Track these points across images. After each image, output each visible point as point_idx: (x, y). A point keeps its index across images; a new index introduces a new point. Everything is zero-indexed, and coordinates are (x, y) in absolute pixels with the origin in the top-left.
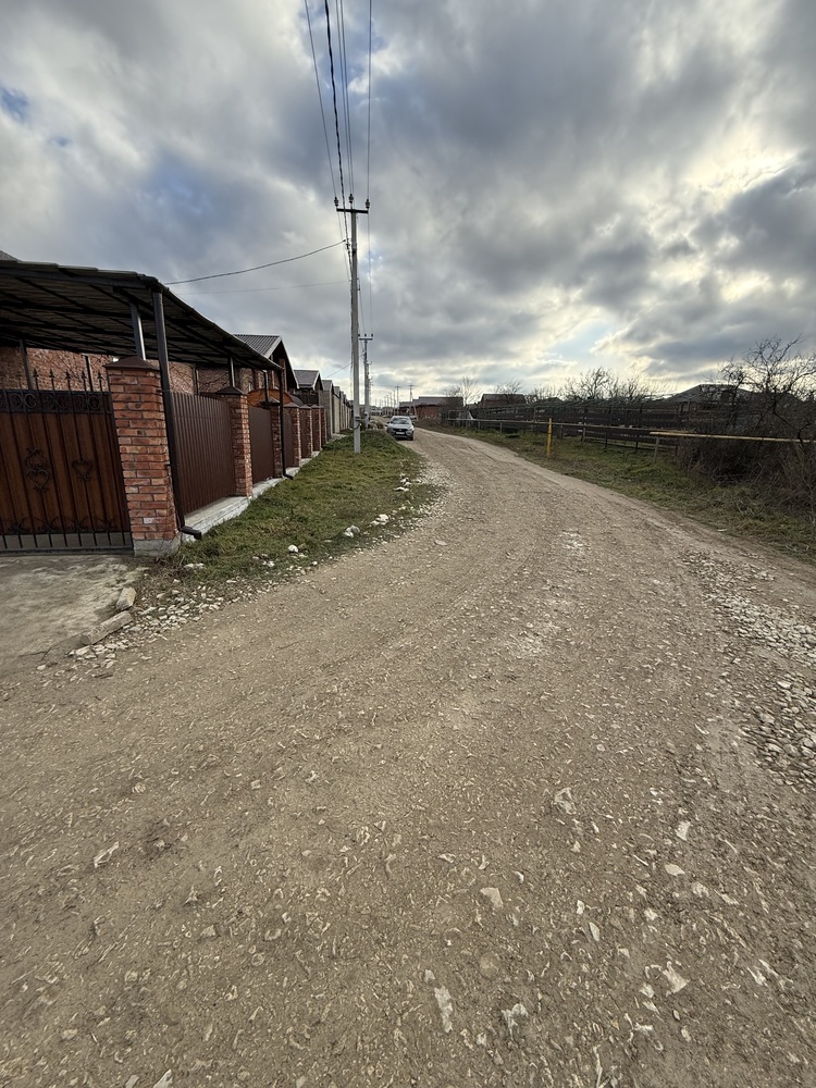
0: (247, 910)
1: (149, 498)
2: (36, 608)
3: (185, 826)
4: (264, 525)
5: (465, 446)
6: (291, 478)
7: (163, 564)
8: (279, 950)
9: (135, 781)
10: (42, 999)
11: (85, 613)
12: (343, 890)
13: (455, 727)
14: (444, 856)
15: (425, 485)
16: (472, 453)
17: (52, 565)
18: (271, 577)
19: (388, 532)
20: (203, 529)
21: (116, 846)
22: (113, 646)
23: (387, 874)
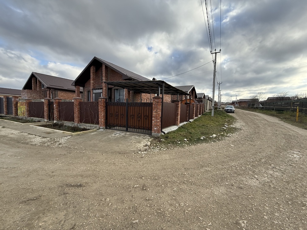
0: (156, 205)
1: (156, 124)
2: (134, 143)
3: (149, 187)
4: (180, 133)
5: (255, 115)
6: (190, 122)
7: (157, 138)
8: (159, 214)
9: (143, 177)
10: (125, 201)
11: (141, 145)
12: (174, 212)
13: (215, 193)
14: (200, 218)
15: (233, 127)
16: (258, 118)
17: (138, 135)
18: (178, 145)
19: (215, 140)
20: (166, 132)
21: (138, 185)
22: (145, 153)
23: (185, 214)
